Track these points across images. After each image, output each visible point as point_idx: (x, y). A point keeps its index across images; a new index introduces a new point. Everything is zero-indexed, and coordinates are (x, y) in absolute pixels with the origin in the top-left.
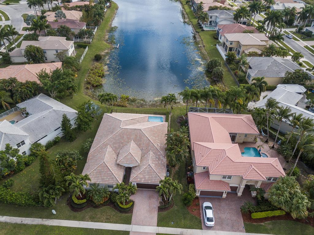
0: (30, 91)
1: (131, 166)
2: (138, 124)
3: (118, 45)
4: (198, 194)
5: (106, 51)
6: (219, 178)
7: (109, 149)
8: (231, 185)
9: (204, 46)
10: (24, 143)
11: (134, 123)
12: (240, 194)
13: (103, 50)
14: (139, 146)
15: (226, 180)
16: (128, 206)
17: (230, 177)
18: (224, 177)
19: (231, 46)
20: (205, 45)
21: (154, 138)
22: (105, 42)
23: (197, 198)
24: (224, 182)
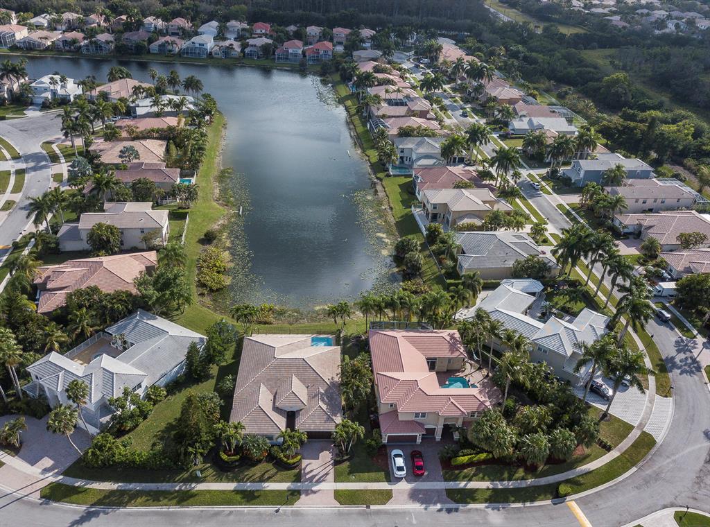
0: (126, 307)
1: (294, 409)
2: (298, 351)
3: (241, 210)
4: (385, 441)
5: (221, 222)
6: (412, 418)
7: (263, 388)
8: (426, 427)
9: (391, 208)
11: (292, 350)
12: (438, 438)
13: (215, 220)
14: (303, 381)
15: (420, 419)
16: (295, 460)
17: (423, 415)
18: (417, 415)
19: (435, 211)
20: (392, 205)
21: (323, 370)
22: (215, 204)
23: (384, 446)
24: (417, 422)
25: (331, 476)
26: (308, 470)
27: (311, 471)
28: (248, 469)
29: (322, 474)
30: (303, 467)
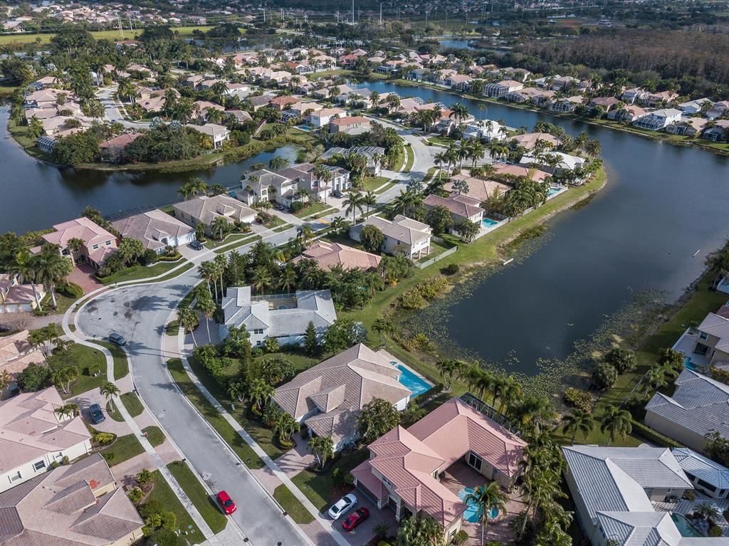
1: (323, 409)
4: (355, 483)
6: (381, 479)
7: (318, 380)
8: (390, 496)
9: (667, 320)
10: (262, 333)
12: (398, 517)
13: (477, 260)
15: (386, 485)
16: (285, 444)
17: (389, 483)
18: (385, 479)
19: (702, 341)
20: (673, 318)
22: (495, 248)
24: (383, 485)
25: (294, 474)
26: (287, 457)
27: (288, 460)
28: (259, 427)
29: (292, 467)
30: (288, 453)
